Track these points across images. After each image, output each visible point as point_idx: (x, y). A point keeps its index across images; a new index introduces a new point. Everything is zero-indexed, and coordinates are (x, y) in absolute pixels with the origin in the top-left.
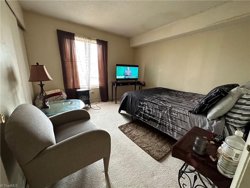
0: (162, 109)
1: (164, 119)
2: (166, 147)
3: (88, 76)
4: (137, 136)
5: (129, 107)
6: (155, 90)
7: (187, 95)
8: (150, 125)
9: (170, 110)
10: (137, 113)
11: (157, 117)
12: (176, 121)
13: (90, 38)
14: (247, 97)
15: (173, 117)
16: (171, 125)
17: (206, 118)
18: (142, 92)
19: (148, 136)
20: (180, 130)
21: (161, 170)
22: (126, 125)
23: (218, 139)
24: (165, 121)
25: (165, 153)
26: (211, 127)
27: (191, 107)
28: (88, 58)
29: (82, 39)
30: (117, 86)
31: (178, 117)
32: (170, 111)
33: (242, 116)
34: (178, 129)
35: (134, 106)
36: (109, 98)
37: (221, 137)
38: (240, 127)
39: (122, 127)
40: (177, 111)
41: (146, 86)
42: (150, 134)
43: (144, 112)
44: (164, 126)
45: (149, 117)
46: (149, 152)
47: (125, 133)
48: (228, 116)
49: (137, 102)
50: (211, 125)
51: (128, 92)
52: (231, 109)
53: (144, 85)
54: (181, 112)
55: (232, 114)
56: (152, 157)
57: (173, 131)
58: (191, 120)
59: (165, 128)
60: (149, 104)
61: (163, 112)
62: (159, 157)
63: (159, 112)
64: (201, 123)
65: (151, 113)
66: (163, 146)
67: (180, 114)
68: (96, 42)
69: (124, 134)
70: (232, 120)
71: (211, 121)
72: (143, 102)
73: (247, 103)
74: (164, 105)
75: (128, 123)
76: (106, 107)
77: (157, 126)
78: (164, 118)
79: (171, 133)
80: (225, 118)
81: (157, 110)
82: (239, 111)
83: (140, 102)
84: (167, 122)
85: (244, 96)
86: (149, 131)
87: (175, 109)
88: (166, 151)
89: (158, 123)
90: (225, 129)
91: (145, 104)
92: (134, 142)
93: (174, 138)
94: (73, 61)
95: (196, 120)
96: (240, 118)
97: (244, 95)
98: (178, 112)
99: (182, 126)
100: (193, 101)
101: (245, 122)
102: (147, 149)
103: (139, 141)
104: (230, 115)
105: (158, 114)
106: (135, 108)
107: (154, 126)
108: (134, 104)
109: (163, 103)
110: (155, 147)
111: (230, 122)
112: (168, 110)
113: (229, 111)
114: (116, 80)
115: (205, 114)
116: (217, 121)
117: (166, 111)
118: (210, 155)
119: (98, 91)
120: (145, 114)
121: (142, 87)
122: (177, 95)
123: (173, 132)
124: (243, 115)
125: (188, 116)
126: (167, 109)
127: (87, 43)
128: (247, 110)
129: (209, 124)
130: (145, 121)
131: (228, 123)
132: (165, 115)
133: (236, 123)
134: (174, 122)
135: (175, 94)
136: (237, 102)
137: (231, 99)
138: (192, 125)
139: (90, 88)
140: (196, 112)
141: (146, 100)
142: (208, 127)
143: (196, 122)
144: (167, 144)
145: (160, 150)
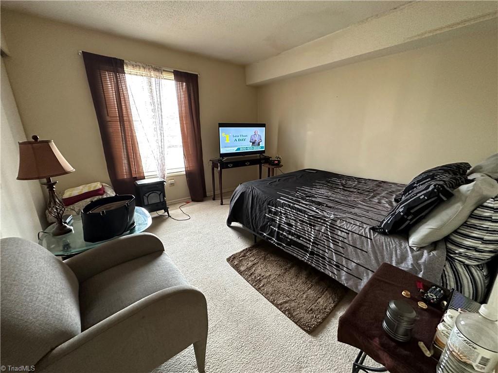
0: (316, 222)
1: (319, 243)
2: (325, 299)
3: (161, 151)
4: (266, 278)
5: (249, 217)
6: (301, 177)
7: (365, 187)
8: (293, 254)
9: (332, 225)
10: (263, 229)
11: (306, 239)
12: (344, 248)
13: (158, 68)
14: (494, 204)
15: (337, 241)
16: (334, 256)
17: (407, 244)
18: (273, 183)
19: (288, 277)
20: (353, 267)
21: (316, 354)
22: (242, 254)
23: (435, 297)
24: (321, 248)
25: (324, 313)
26: (418, 263)
27: (376, 217)
28: (157, 113)
29: (142, 71)
30: (223, 170)
31: (348, 241)
32: (333, 227)
33: (482, 243)
34: (349, 265)
35: (258, 214)
36: (207, 194)
37: (440, 291)
38: (478, 266)
39: (234, 258)
40: (346, 228)
41: (282, 166)
42: (293, 271)
43: (279, 227)
44: (320, 258)
45: (290, 239)
46: (290, 313)
47: (241, 273)
48: (452, 240)
49: (264, 206)
50: (418, 260)
51: (245, 183)
52: (460, 227)
53: (278, 164)
54: (355, 230)
55: (461, 237)
56: (297, 324)
57: (338, 269)
58: (376, 248)
59: (323, 263)
60: (288, 211)
61: (317, 228)
62: (312, 325)
63: (310, 229)
64: (396, 254)
65: (292, 231)
66: (319, 298)
67: (352, 234)
68: (172, 76)
69: (239, 275)
70: (461, 250)
71: (418, 251)
72: (275, 207)
73: (493, 218)
74: (320, 213)
75: (246, 249)
76: (202, 213)
77: (306, 258)
78: (320, 241)
79: (336, 273)
80: (446, 245)
81: (304, 224)
82: (476, 234)
83: (270, 206)
84: (327, 251)
85: (488, 201)
86: (289, 265)
87: (343, 224)
88: (325, 309)
89: (307, 251)
90: (446, 268)
91: (279, 210)
92: (260, 292)
93: (341, 284)
94: (124, 119)
95: (387, 249)
96: (479, 247)
97: (488, 199)
98: (349, 231)
99: (357, 259)
100: (378, 203)
101: (488, 256)
102: (286, 307)
103: (270, 290)
104: (458, 239)
105: (307, 232)
106: (260, 218)
107: (299, 257)
108: (257, 211)
109: (317, 208)
110: (303, 300)
111: (456, 254)
112: (327, 224)
113: (456, 232)
114: (221, 157)
115: (405, 235)
116: (431, 252)
117: (324, 228)
118: (420, 341)
119: (184, 181)
120: (281, 232)
121: (275, 169)
122: (345, 188)
123: (339, 271)
124: (485, 242)
125: (369, 240)
126: (325, 222)
127: (153, 80)
128: (493, 232)
129: (413, 257)
130: (281, 245)
131: (452, 255)
132: (322, 235)
133: (469, 258)
134: (341, 250)
135: (342, 185)
136: (471, 214)
137: (461, 208)
138: (379, 258)
139: (166, 175)
140: (387, 231)
141: (282, 201)
142: (412, 264)
143: (385, 253)
144: (326, 292)
145: (313, 307)
